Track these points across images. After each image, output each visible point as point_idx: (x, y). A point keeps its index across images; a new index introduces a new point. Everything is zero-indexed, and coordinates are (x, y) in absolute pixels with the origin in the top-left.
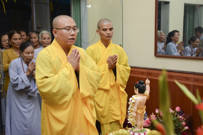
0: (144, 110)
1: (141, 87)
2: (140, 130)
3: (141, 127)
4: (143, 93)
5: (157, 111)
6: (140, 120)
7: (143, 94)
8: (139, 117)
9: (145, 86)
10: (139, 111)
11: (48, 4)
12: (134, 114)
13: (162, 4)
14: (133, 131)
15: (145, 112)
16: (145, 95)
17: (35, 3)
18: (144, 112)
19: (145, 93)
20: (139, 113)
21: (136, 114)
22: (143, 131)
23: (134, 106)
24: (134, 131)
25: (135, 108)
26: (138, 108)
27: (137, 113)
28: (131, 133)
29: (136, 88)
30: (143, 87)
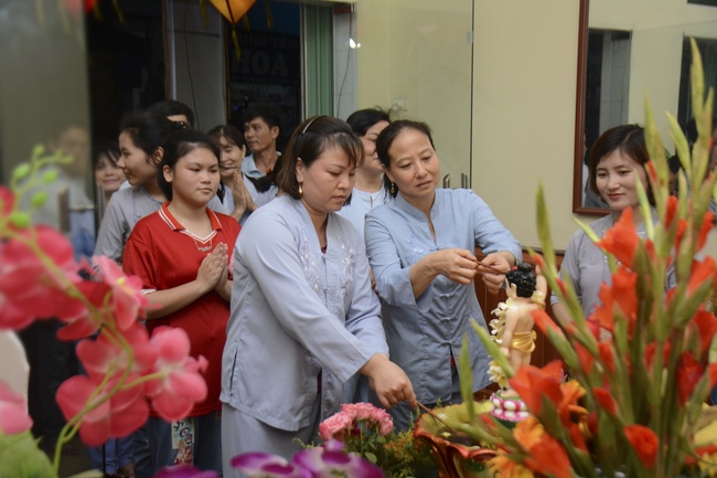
0: (531, 340)
1: (524, 279)
4: (529, 296)
7: (527, 299)
8: (517, 359)
9: (535, 278)
10: (516, 344)
11: (217, 35)
12: (505, 351)
13: (607, 39)
14: (500, 396)
15: (533, 347)
16: (532, 302)
17: (176, 31)
18: (530, 346)
19: (533, 298)
20: (517, 350)
21: (510, 352)
23: (503, 331)
24: (502, 398)
26: (514, 336)
27: (511, 348)
28: (497, 402)
29: (510, 281)
30: (529, 279)
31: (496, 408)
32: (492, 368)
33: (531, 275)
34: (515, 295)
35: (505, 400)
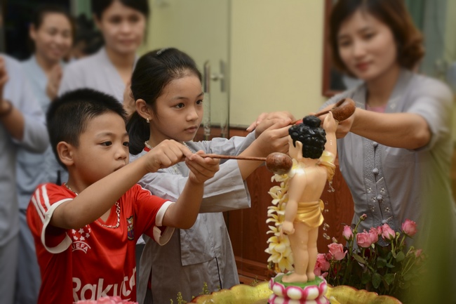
0: (319, 212)
1: (312, 136)
2: (305, 277)
3: (307, 272)
4: (318, 157)
5: (348, 233)
6: (306, 246)
7: (315, 161)
8: (303, 237)
9: (324, 134)
10: (302, 216)
12: (288, 226)
14: (281, 282)
15: (322, 220)
16: (321, 165)
18: (318, 219)
20: (303, 223)
21: (294, 227)
22: (313, 281)
23: (286, 201)
24: (284, 283)
25: (292, 204)
26: (300, 207)
27: (296, 222)
28: (278, 289)
29: (295, 139)
30: (318, 135)
31: (276, 296)
32: (271, 247)
33: (320, 131)
34: (300, 155)
35: (288, 286)
